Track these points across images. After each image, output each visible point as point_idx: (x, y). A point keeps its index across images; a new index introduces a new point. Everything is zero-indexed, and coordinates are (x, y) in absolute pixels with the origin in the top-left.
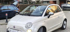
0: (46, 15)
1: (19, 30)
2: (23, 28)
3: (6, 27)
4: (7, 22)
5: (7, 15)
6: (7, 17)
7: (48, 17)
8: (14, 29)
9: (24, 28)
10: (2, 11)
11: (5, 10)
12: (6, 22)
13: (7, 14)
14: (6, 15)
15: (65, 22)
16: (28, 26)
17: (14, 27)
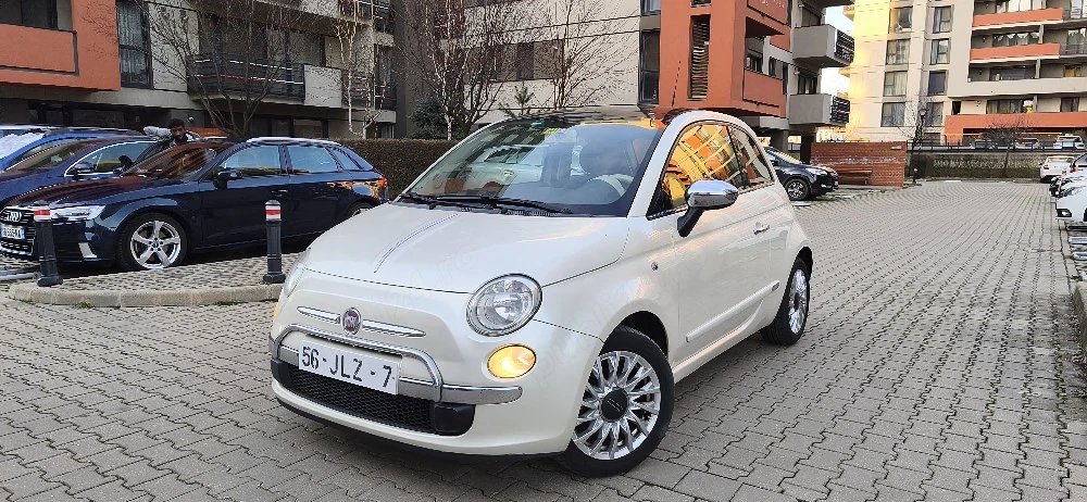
0: (661, 204)
1: (398, 355)
2: (443, 328)
3: (267, 321)
4: (276, 276)
5: (278, 217)
6: (275, 236)
7: (685, 229)
8: (348, 345)
9: (462, 333)
10: (231, 185)
11: (262, 173)
12: (267, 280)
13: (273, 211)
14: (269, 217)
15: (800, 277)
16: (501, 311)
17: (352, 320)
